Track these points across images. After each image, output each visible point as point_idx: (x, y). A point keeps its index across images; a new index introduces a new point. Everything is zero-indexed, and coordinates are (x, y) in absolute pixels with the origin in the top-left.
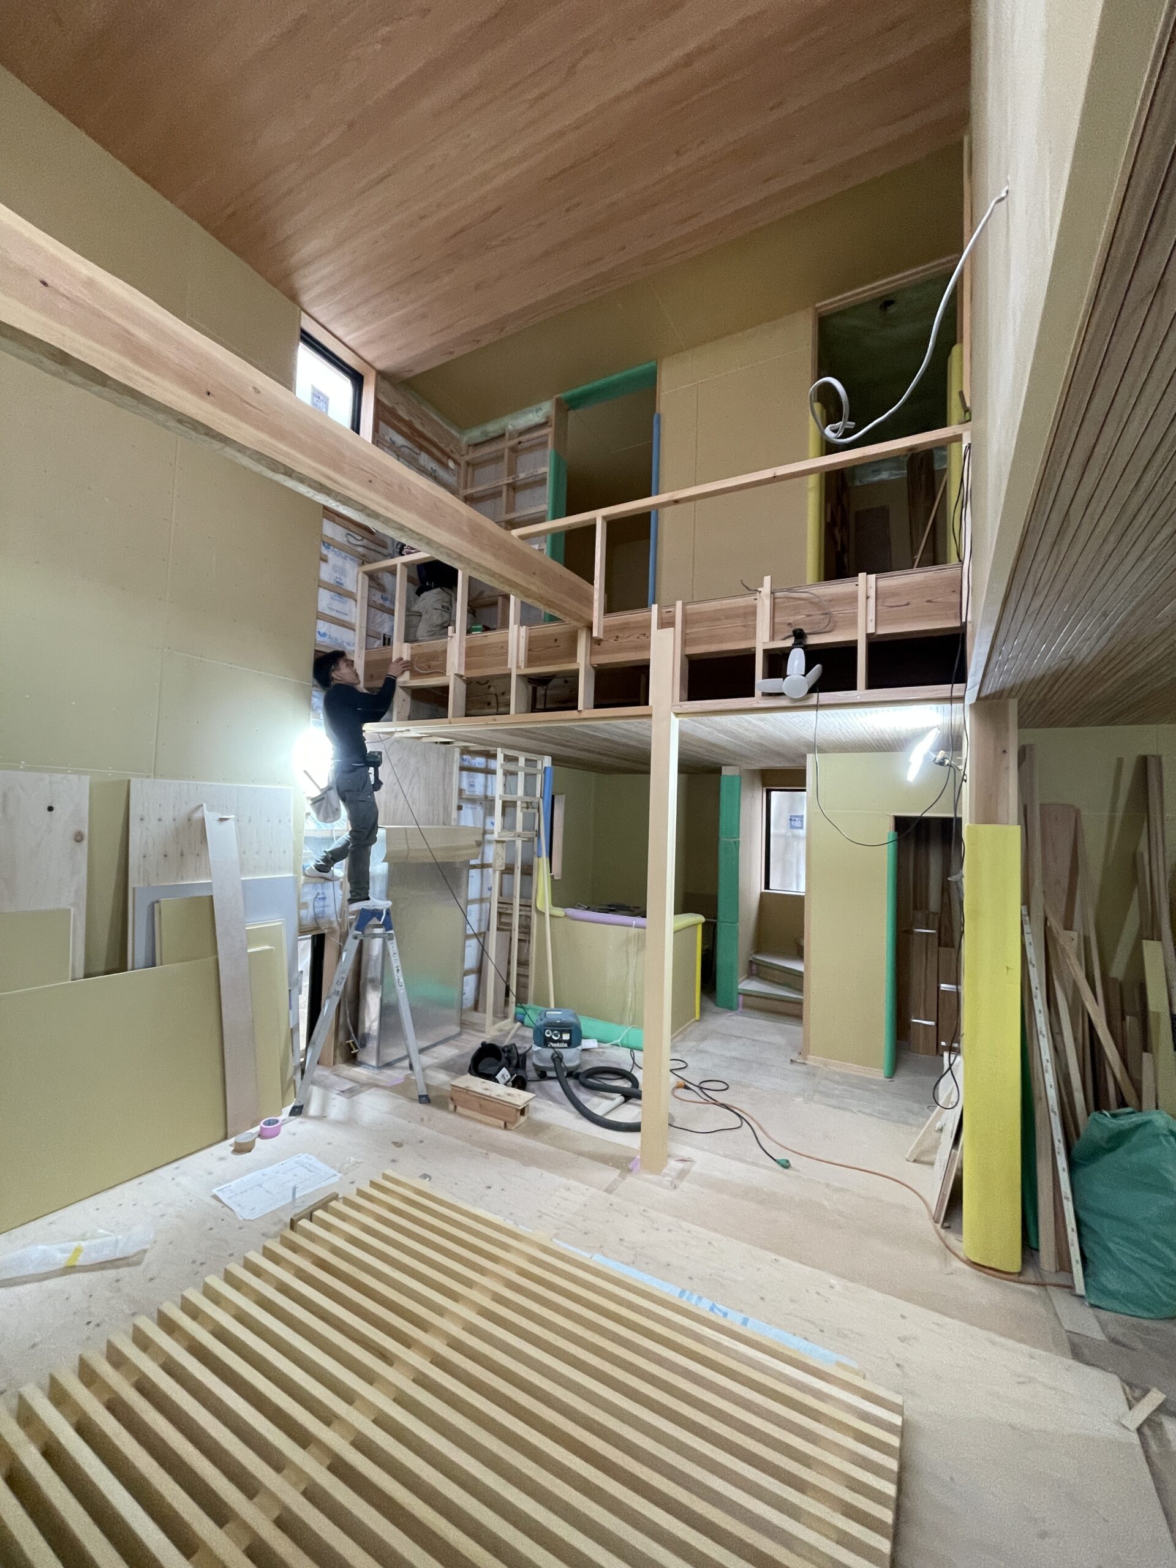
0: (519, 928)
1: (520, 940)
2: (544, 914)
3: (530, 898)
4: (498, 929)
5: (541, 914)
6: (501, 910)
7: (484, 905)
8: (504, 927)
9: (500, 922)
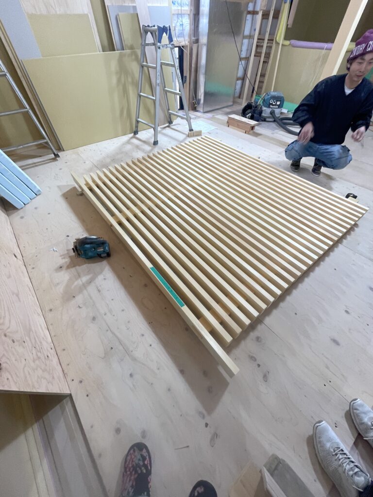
0: (265, 54)
1: (264, 62)
2: (279, 44)
3: (274, 35)
4: (255, 56)
5: (278, 44)
6: (258, 44)
7: (251, 40)
8: (258, 54)
9: (256, 52)
